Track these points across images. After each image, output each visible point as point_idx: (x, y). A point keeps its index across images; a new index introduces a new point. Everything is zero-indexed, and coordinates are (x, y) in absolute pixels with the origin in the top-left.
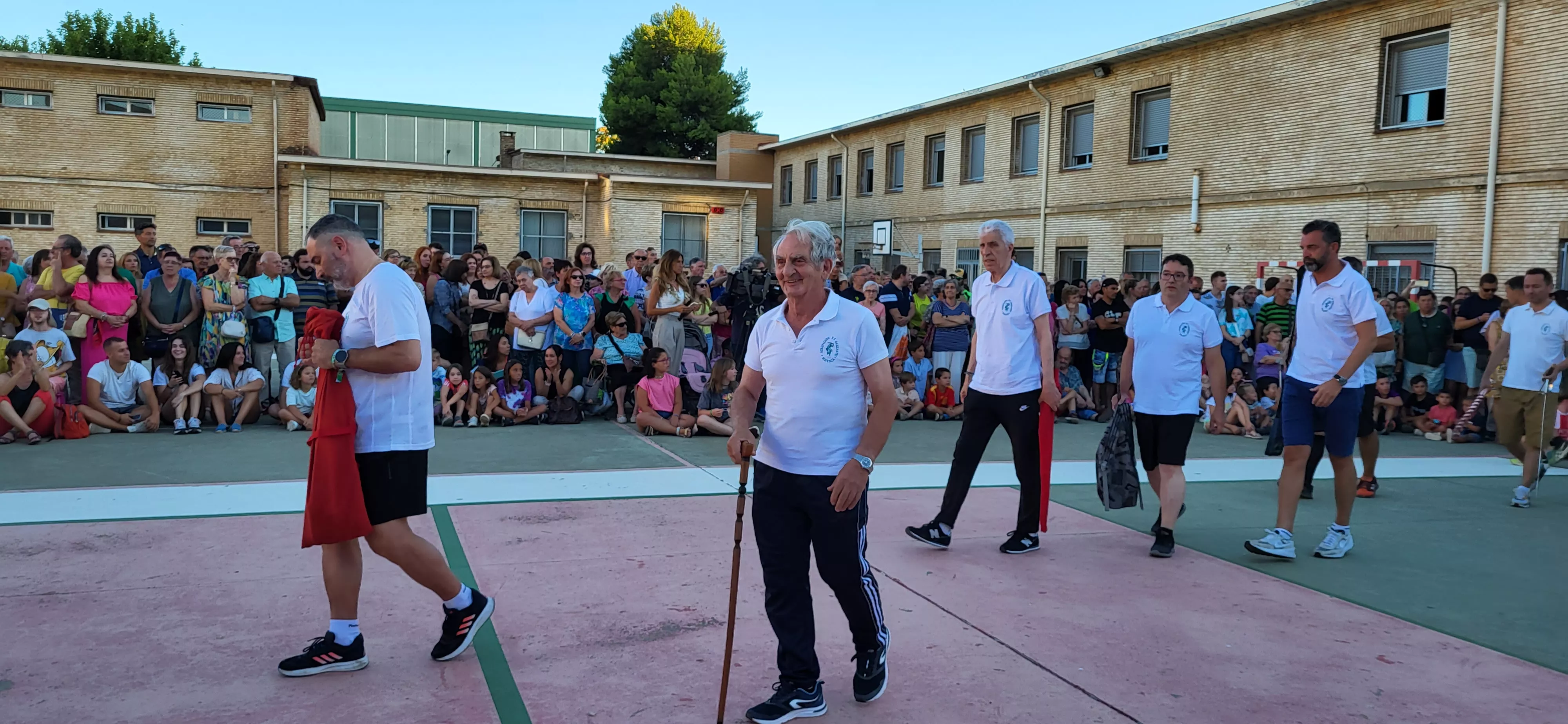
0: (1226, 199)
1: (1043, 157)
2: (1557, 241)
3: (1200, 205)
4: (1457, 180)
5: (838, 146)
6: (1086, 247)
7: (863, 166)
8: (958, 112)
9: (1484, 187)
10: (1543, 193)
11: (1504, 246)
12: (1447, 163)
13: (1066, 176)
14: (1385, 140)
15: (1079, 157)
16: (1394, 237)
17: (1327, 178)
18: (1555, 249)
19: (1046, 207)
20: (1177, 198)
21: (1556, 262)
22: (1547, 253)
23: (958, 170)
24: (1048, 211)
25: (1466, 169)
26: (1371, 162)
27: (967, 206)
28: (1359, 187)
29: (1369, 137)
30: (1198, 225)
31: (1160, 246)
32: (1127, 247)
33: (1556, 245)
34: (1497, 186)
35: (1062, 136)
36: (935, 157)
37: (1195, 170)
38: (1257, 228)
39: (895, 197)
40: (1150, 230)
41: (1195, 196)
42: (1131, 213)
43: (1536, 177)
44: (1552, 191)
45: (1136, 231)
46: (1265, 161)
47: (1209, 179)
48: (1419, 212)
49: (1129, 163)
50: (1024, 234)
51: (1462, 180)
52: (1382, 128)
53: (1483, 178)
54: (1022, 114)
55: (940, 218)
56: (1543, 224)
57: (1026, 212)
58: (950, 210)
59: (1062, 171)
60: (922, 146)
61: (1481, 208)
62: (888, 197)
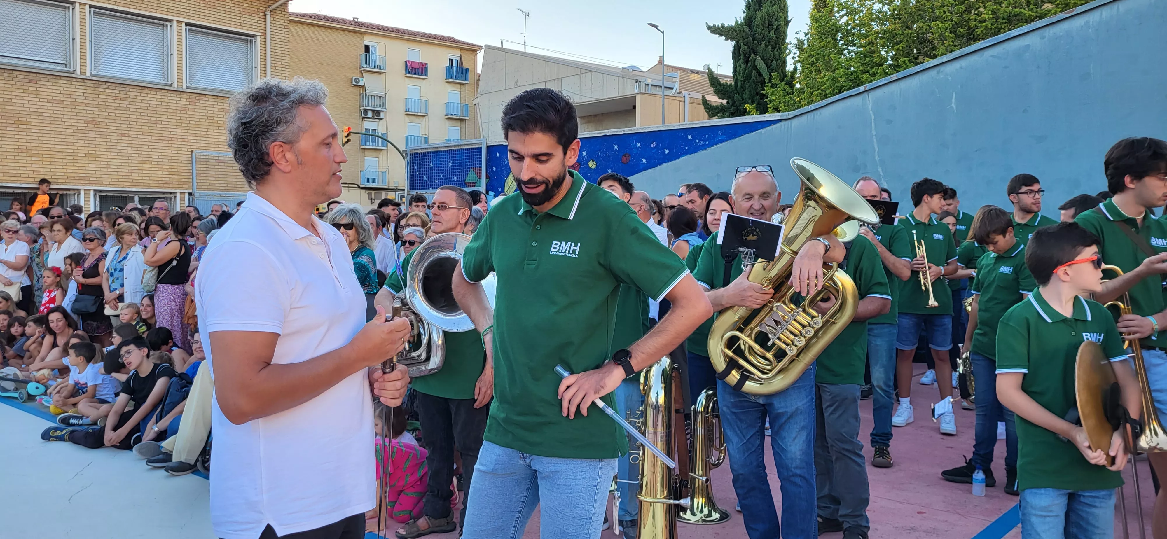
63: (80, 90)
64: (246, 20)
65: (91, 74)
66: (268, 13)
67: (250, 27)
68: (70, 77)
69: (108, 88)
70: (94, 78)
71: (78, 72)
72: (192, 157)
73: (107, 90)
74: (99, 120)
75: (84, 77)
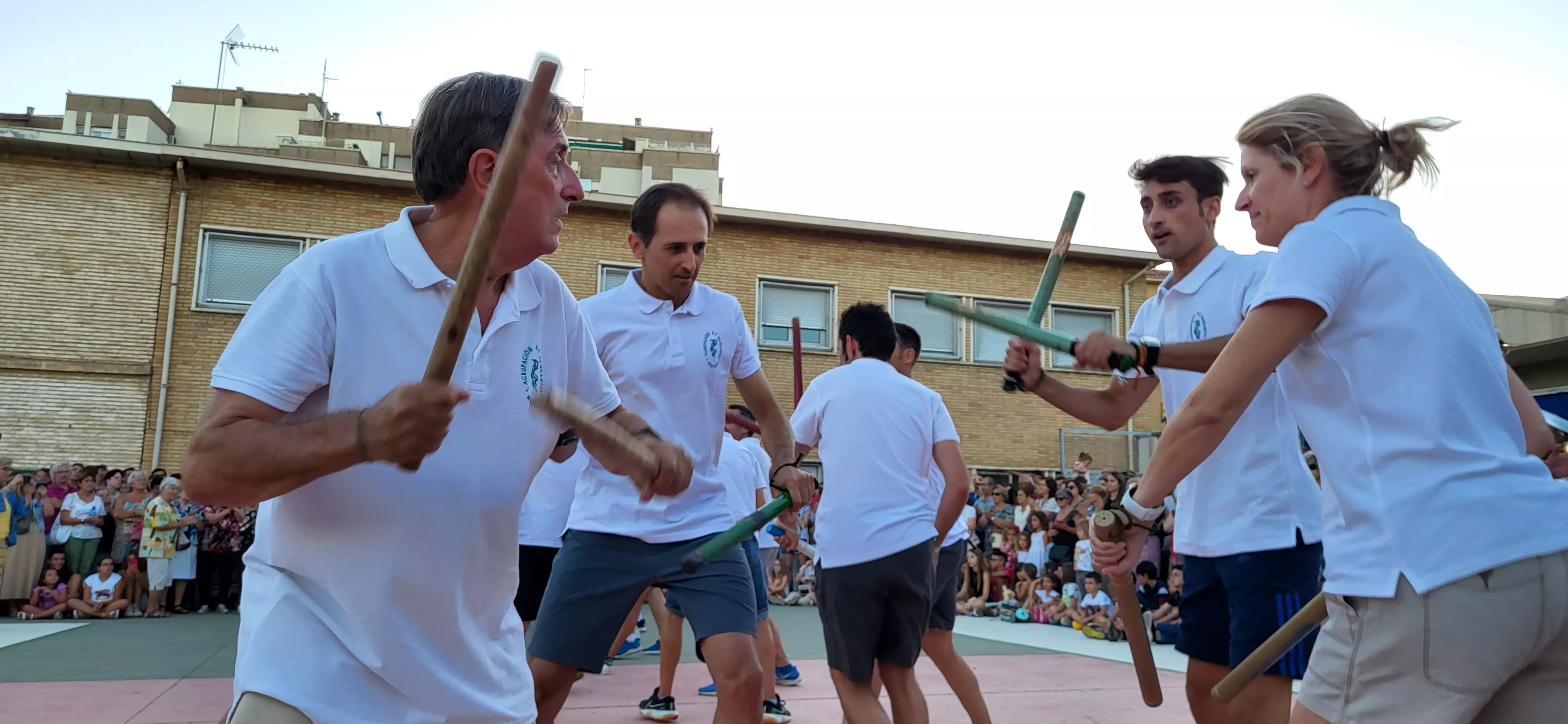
63: (964, 376)
64: (1106, 295)
65: (975, 361)
66: (1127, 287)
67: (1108, 302)
68: (957, 364)
69: (988, 373)
70: (977, 364)
71: (964, 359)
72: (1060, 435)
73: (988, 374)
74: (981, 402)
75: (968, 363)
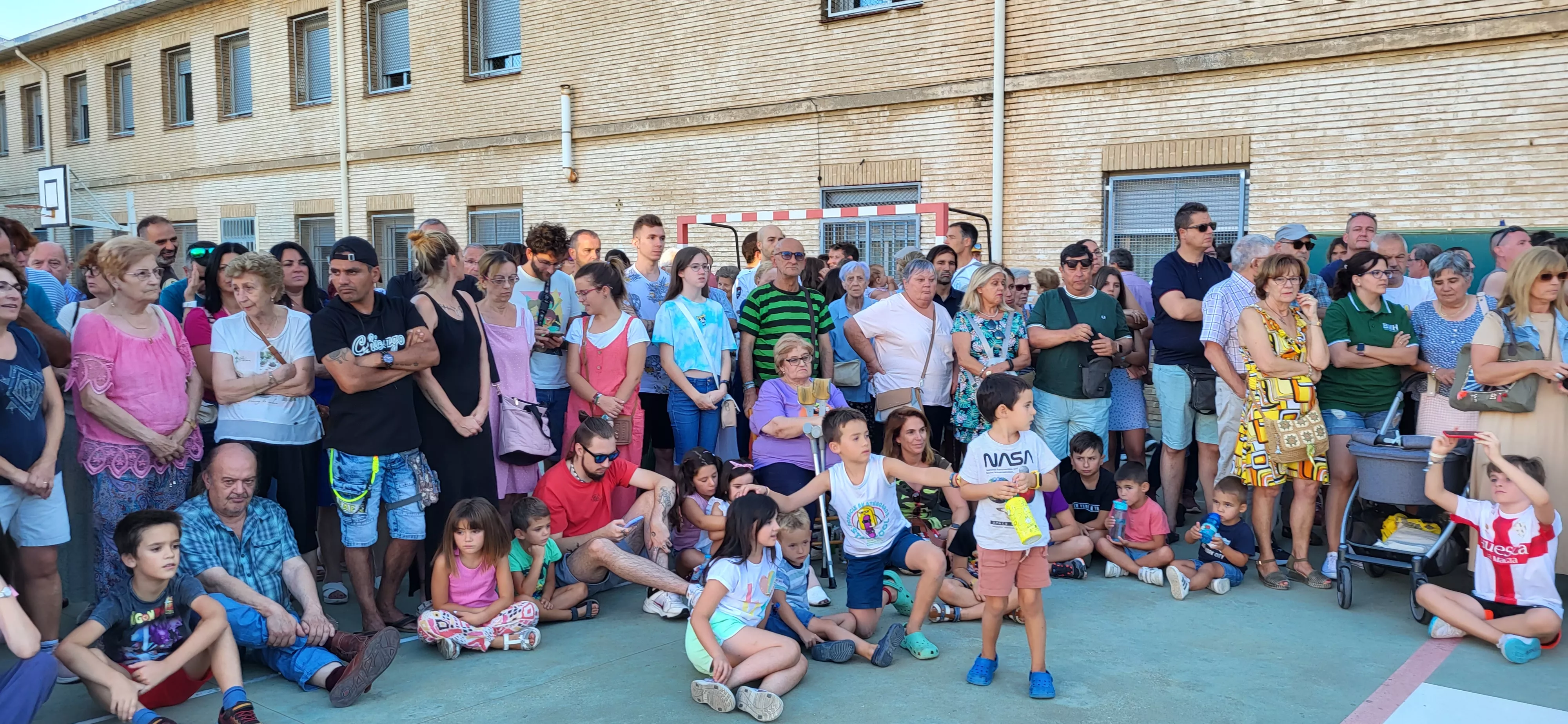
0: (612, 130)
1: (337, 75)
2: (1100, 175)
3: (574, 141)
4: (947, 88)
5: (34, 70)
6: (411, 211)
7: (74, 99)
8: (207, 12)
9: (989, 97)
10: (1075, 102)
11: (1020, 185)
12: (931, 63)
13: (374, 102)
14: (837, 31)
15: (392, 76)
16: (860, 179)
17: (757, 94)
18: (1096, 185)
19: (348, 152)
20: (540, 132)
21: (1100, 207)
22: (1085, 194)
23: (213, 100)
24: (350, 157)
25: (958, 71)
26: (817, 67)
27: (231, 155)
28: (805, 104)
29: (815, 28)
30: (573, 171)
31: (521, 204)
32: (472, 208)
33: (1100, 181)
34: (1007, 94)
35: (364, 44)
36: (181, 83)
37: (563, 86)
38: (659, 172)
39: (124, 144)
40: (504, 182)
41: (565, 126)
42: (474, 156)
43: (1065, 78)
44: (1088, 99)
45: (483, 184)
46: (665, 69)
47: (584, 101)
48: (894, 139)
49: (465, 82)
50: (318, 194)
51: (955, 87)
52: (830, 15)
53: (985, 83)
54: (302, 11)
55: (192, 174)
56: (1077, 150)
57: (318, 160)
58: (207, 160)
59: (367, 96)
60: (158, 66)
61: (983, 130)
62: (114, 144)
